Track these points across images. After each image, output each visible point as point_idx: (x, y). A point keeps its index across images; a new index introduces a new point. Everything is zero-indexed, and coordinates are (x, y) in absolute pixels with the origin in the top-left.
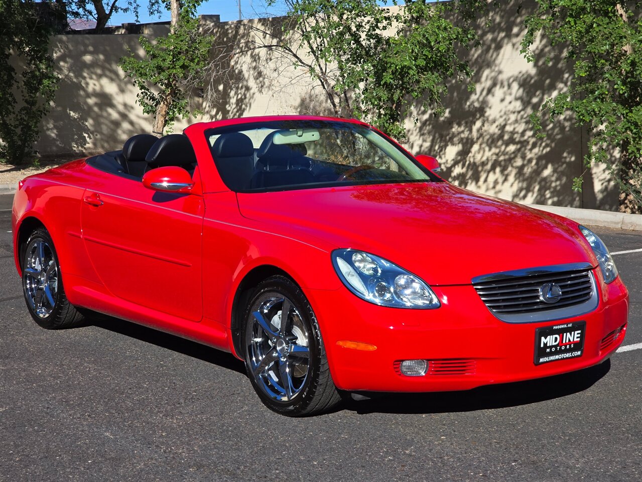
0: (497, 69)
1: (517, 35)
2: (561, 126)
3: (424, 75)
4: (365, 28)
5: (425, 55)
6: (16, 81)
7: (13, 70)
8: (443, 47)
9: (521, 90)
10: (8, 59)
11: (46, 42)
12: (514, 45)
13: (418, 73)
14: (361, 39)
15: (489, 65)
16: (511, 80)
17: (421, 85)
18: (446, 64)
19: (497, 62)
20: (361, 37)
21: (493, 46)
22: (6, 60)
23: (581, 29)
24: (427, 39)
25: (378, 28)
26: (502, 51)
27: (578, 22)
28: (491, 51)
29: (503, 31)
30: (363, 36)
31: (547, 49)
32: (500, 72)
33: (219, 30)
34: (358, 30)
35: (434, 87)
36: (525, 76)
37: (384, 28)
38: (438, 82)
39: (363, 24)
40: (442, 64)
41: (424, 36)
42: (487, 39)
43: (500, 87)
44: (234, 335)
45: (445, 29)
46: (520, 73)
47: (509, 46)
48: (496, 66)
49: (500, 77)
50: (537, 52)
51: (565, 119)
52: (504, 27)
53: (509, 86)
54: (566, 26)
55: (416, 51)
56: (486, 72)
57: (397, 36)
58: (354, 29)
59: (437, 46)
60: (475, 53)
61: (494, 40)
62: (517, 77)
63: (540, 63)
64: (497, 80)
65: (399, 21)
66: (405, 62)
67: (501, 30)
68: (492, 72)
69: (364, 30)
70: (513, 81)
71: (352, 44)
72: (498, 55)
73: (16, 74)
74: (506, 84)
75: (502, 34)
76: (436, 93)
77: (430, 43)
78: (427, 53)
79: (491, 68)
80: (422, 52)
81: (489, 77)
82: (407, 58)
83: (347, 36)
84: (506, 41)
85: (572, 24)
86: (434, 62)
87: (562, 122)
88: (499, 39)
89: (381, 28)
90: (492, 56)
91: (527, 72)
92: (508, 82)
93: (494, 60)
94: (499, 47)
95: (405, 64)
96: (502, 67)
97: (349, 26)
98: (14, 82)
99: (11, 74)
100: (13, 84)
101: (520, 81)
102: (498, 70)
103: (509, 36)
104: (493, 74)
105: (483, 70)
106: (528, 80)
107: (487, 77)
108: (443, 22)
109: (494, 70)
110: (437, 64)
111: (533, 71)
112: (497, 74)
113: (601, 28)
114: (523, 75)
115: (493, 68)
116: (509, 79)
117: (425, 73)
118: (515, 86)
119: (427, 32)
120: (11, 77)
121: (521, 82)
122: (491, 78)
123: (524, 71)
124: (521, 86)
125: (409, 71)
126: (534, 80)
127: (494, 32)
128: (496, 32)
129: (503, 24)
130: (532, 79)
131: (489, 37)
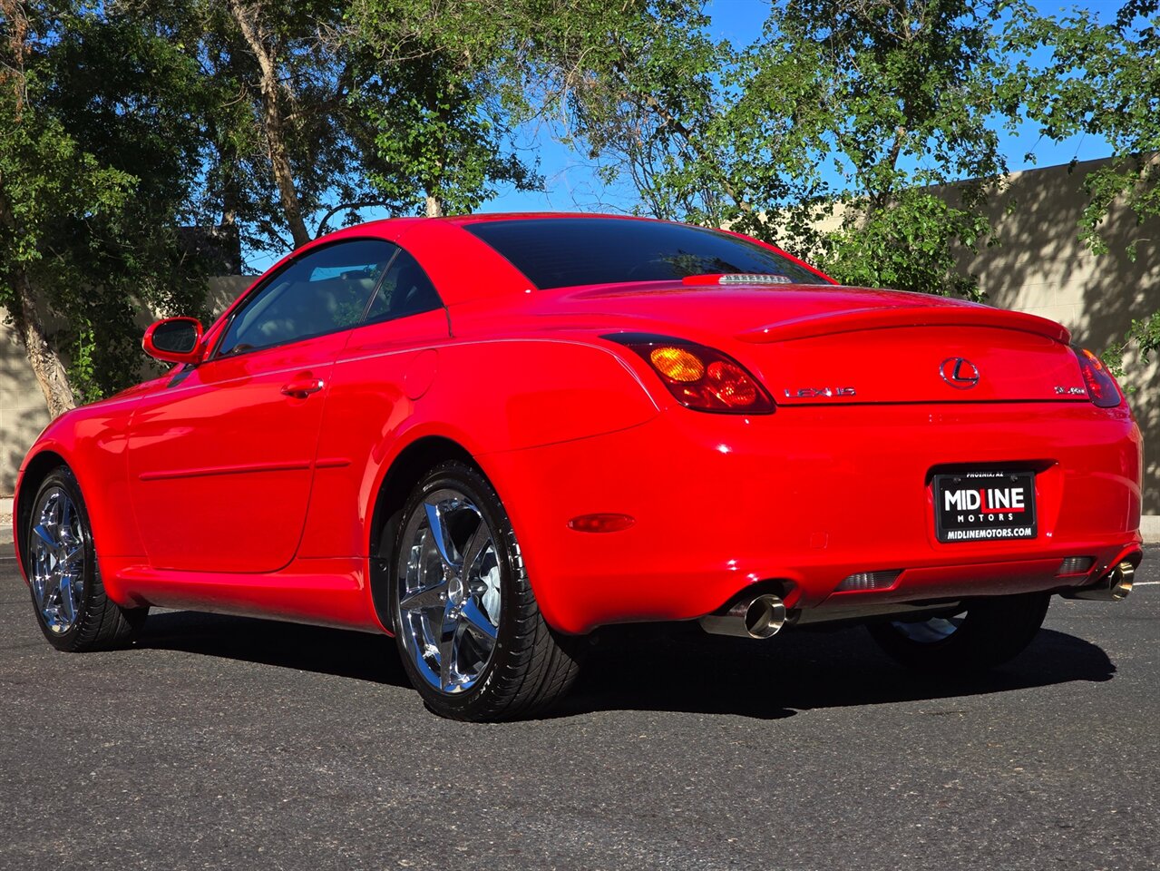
1: (1053, 258)
2: (1143, 415)
5: (896, 263)
8: (929, 246)
12: (1046, 275)
18: (935, 281)
21: (1007, 279)
24: (900, 232)
26: (1023, 290)
28: (1004, 289)
29: (1025, 252)
30: (781, 231)
31: (1107, 281)
37: (820, 217)
40: (927, 282)
41: (894, 226)
42: (997, 267)
45: (933, 213)
47: (1039, 278)
50: (1091, 286)
51: (1149, 403)
52: (1028, 241)
55: (881, 254)
57: (842, 231)
58: (763, 218)
59: (919, 244)
61: (1008, 268)
63: (1097, 306)
67: (1021, 247)
72: (1017, 294)
75: (1025, 257)
77: (905, 238)
78: (899, 260)
80: (891, 256)
82: (864, 264)
84: (1030, 268)
86: (913, 277)
87: (1144, 408)
88: (1018, 265)
89: (813, 217)
90: (1005, 298)
94: (1017, 283)
97: (755, 214)
103: (1035, 259)
106: (1076, 335)
108: (929, 200)
110: (917, 282)
111: (1084, 322)
119: (900, 219)
126: (1085, 336)
127: (1008, 253)
128: (1013, 253)
129: (1025, 237)
130: (1081, 334)
131: (1000, 262)
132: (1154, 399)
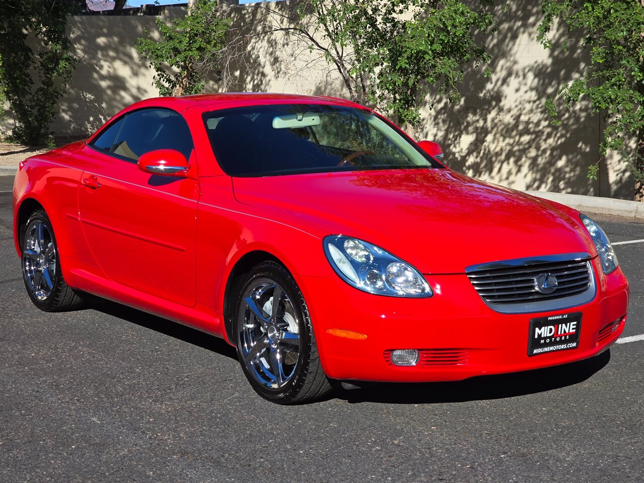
0: (512, 59)
1: (534, 25)
2: (577, 116)
3: (440, 60)
4: (381, 12)
5: (441, 40)
6: (32, 62)
7: (30, 50)
8: (459, 32)
9: (536, 80)
10: (25, 39)
11: (63, 23)
12: (530, 34)
13: (434, 58)
14: (378, 23)
15: (504, 55)
16: (526, 70)
17: (437, 70)
18: (463, 49)
19: (513, 52)
20: (376, 21)
21: (509, 35)
22: (23, 40)
23: (599, 15)
24: (444, 24)
25: (394, 11)
26: (518, 41)
27: (595, 7)
28: (507, 40)
29: (519, 21)
30: (379, 19)
31: (562, 39)
32: (515, 62)
33: (237, 15)
34: (373, 13)
35: (450, 72)
36: (540, 67)
37: (401, 12)
38: (454, 67)
39: (380, 8)
40: (458, 49)
41: (441, 20)
42: (504, 28)
43: (515, 77)
44: (226, 321)
45: (462, 13)
46: (536, 62)
47: (526, 35)
48: (511, 56)
49: (516, 67)
50: (553, 42)
51: (580, 109)
52: (521, 15)
53: (525, 76)
54: (583, 11)
55: (433, 35)
56: (502, 62)
57: (413, 20)
58: (370, 12)
59: (454, 30)
60: (491, 42)
61: (510, 29)
62: (533, 67)
63: (556, 53)
64: (512, 71)
65: (416, 4)
66: (421, 47)
67: (517, 18)
68: (507, 61)
69: (381, 13)
70: (529, 71)
71: (368, 28)
72: (514, 44)
73: (33, 54)
74: (521, 74)
75: (519, 24)
76: (452, 79)
77: (446, 27)
78: (443, 38)
79: (506, 58)
80: (439, 36)
81: (505, 67)
82: (423, 43)
83: (363, 20)
84: (522, 30)
85: (590, 9)
86: (451, 47)
87: (578, 112)
88: (515, 28)
89: (397, 12)
90: (508, 46)
91: (542, 62)
92: (524, 72)
93: (510, 50)
94: (515, 37)
95: (421, 48)
96: (517, 57)
97: (365, 9)
98: (31, 62)
99: (28, 55)
100: (30, 64)
101: (535, 71)
102: (514, 60)
103: (525, 25)
104: (508, 64)
105: (498, 59)
106: (544, 70)
107: (502, 67)
108: (460, 6)
109: (509, 60)
110: (453, 50)
111: (549, 61)
112: (512, 64)
113: (618, 14)
114: (538, 65)
115: (508, 58)
116: (524, 69)
117: (442, 58)
118: (530, 76)
119: (444, 16)
120: (28, 58)
121: (537, 72)
122: (507, 68)
123: (540, 62)
124: (536, 76)
125: (425, 56)
126: (549, 70)
127: (510, 21)
128: (513, 21)
129: (519, 13)
130: (547, 68)
131: (505, 26)
132: (583, 107)
